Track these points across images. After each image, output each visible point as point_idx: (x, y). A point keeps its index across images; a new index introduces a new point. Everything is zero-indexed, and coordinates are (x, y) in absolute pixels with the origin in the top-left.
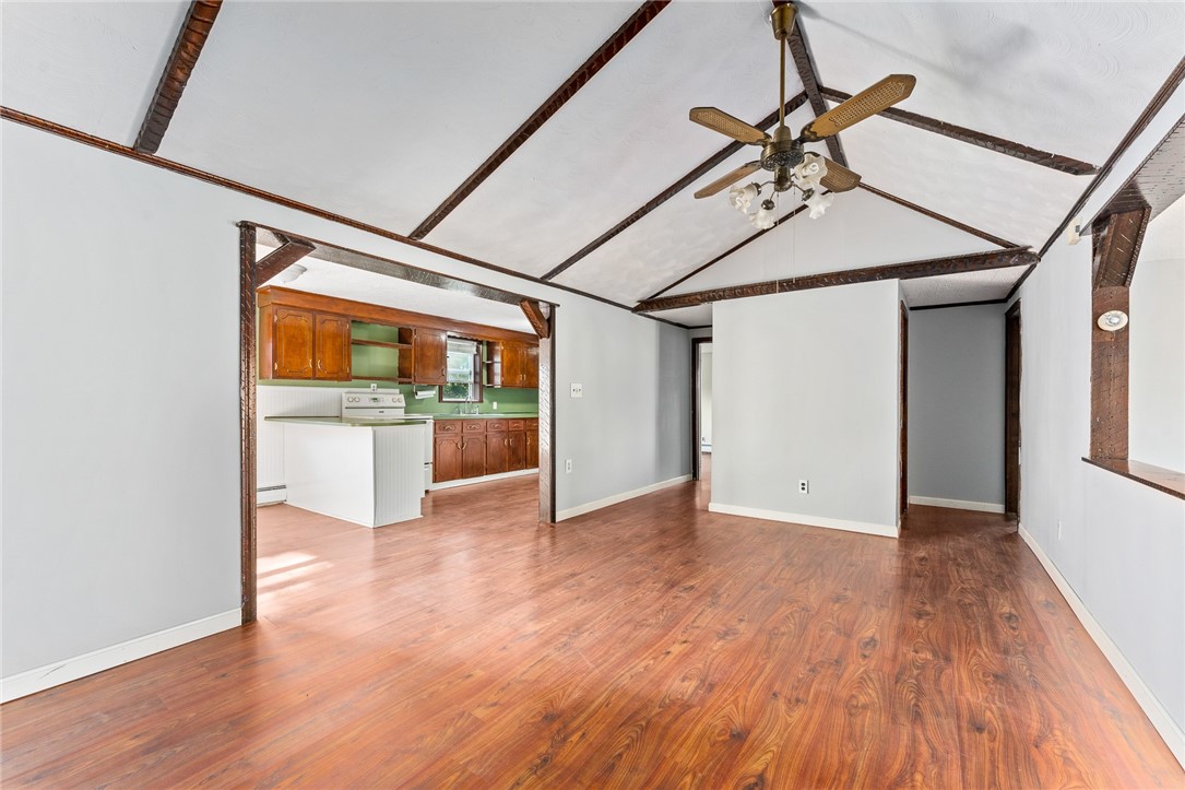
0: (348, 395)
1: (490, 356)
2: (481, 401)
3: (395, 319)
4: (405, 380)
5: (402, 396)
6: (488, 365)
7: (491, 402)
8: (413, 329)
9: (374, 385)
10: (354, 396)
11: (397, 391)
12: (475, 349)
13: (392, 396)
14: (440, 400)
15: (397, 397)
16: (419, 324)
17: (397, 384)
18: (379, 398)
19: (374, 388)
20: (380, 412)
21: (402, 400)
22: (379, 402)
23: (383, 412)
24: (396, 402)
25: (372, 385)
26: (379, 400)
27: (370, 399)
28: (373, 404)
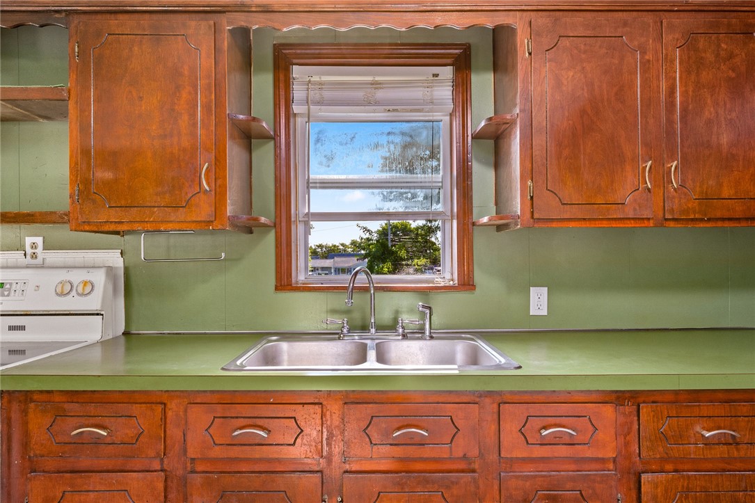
18: (11, 284)
19: (34, 251)
20: (11, 328)
21: (93, 287)
22: (8, 295)
23: (22, 328)
24: (71, 296)
25: (29, 241)
26: (9, 290)
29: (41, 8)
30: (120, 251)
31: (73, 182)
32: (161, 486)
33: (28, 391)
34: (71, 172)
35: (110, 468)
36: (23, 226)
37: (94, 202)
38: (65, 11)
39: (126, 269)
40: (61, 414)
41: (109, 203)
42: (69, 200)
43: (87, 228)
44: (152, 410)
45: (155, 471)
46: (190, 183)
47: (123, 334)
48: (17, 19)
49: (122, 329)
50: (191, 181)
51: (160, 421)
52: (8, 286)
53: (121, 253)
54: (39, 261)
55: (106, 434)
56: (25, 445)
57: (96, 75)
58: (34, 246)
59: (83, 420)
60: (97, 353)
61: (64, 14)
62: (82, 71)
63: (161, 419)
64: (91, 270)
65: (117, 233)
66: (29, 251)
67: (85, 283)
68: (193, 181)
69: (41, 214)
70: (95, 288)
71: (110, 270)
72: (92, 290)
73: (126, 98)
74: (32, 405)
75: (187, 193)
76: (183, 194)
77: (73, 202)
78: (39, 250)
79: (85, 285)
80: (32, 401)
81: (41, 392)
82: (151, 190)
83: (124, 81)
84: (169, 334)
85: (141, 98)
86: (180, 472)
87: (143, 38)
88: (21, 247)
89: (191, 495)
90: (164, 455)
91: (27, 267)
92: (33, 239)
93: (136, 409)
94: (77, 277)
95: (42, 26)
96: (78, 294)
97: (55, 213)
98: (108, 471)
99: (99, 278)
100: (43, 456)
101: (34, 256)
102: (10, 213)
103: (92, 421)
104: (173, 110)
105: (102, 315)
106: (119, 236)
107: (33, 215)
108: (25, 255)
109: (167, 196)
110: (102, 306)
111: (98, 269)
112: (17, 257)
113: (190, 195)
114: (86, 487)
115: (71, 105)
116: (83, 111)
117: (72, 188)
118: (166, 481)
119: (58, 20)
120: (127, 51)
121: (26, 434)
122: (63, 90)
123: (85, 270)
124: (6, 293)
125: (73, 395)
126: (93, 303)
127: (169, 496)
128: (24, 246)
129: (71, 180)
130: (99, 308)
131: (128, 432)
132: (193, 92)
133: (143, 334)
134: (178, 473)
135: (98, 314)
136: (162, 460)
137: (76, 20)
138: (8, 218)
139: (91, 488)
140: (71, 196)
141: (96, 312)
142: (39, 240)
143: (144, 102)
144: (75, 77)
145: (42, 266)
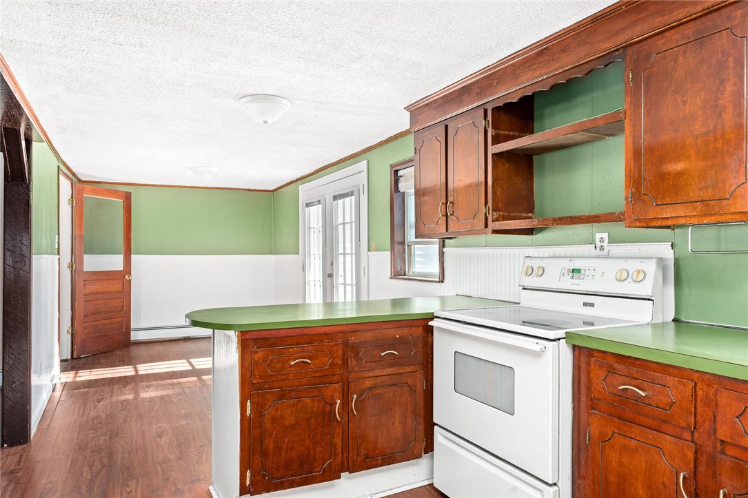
13: (622, 266)
18: (585, 270)
19: (602, 244)
20: (585, 304)
21: (645, 275)
22: (583, 279)
23: (592, 305)
24: (627, 282)
25: (598, 236)
26: (584, 274)
27: (566, 270)
28: (568, 283)
29: (605, 53)
30: (670, 243)
31: (627, 187)
32: (691, 455)
33: (590, 349)
34: (626, 179)
35: (647, 425)
36: (594, 224)
37: (644, 202)
38: (622, 47)
39: (677, 261)
40: (611, 371)
41: (656, 201)
42: (624, 202)
43: (638, 224)
44: (684, 385)
45: (686, 440)
46: (735, 174)
47: (673, 320)
48: (588, 67)
49: (672, 316)
50: (736, 172)
51: (690, 397)
52: (583, 272)
53: (672, 246)
54: (605, 253)
55: (644, 395)
56: (589, 388)
57: (645, 93)
59: (627, 379)
60: (648, 332)
61: (621, 50)
62: (634, 94)
63: (692, 395)
64: (644, 260)
65: (668, 227)
66: (598, 244)
67: (639, 272)
68: (738, 172)
69: (604, 215)
70: (647, 277)
71: (661, 261)
72: (644, 277)
73: (672, 106)
74: (593, 359)
75: (731, 185)
76: (727, 187)
77: (628, 204)
78: (606, 244)
79: (638, 273)
80: (593, 356)
81: (599, 351)
82: (694, 186)
83: (670, 90)
84: (718, 326)
85: (685, 103)
86: (709, 449)
87: (687, 46)
88: (593, 242)
89: (720, 474)
90: (695, 428)
91: (597, 257)
92: (601, 234)
93: (670, 380)
94: (633, 266)
95: (605, 66)
96: (633, 280)
97: (614, 213)
98: (646, 427)
99: (651, 268)
100: (599, 400)
101: (602, 248)
102: (584, 216)
103: (634, 382)
104: (717, 106)
105: (653, 300)
106: (670, 230)
107: (598, 217)
108: (596, 247)
109: (710, 190)
110: (652, 293)
111: (650, 260)
112: (589, 249)
113: (734, 187)
114: (628, 434)
115: (627, 123)
116: (636, 126)
117: (627, 192)
118: (696, 452)
119: (618, 57)
120: (673, 63)
121: (589, 380)
122: (620, 112)
123: (639, 260)
124: (582, 277)
125: (621, 358)
126: (645, 289)
127: (699, 468)
128: (595, 240)
129: (626, 185)
130: (650, 294)
131: (663, 399)
132: (738, 82)
133: (692, 323)
134: (708, 450)
135: (649, 300)
136: (692, 432)
137: (630, 50)
138: (583, 219)
139: (632, 436)
140: (626, 199)
141: (648, 298)
142: (605, 236)
143: (687, 105)
144: (629, 99)
145: (607, 257)
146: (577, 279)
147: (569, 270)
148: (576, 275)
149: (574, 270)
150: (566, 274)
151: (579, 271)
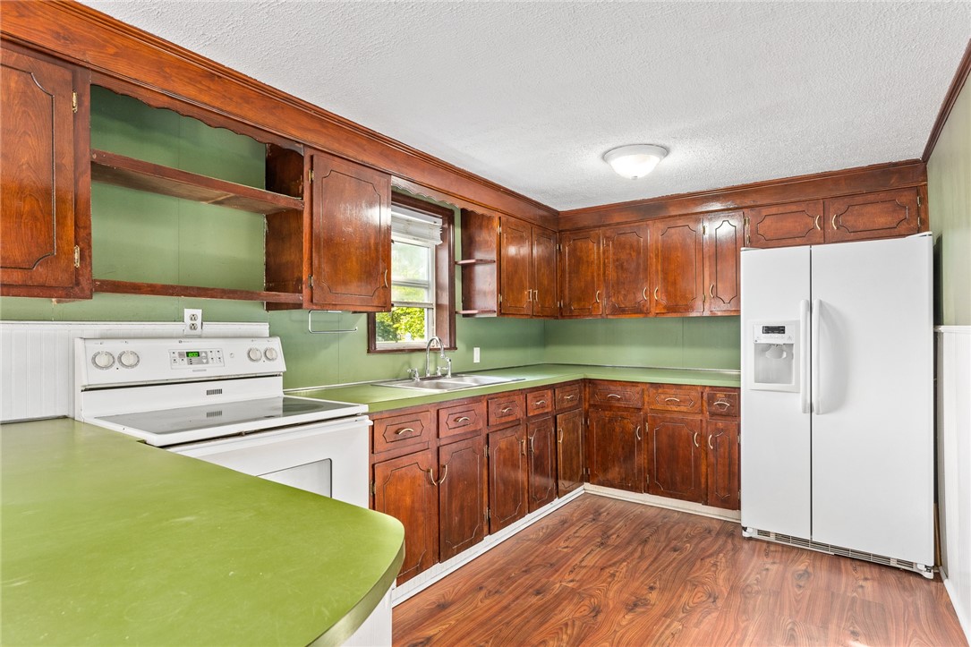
0: (95, 347)
1: (469, 246)
2: (453, 347)
3: (253, 115)
4: (284, 297)
5: (276, 344)
6: (464, 266)
7: (470, 348)
8: (306, 154)
9: (192, 311)
10: (116, 347)
11: (264, 328)
12: (438, 233)
13: (248, 344)
14: (371, 349)
15: (261, 345)
16: (320, 141)
17: (260, 310)
18: (206, 353)
19: (193, 322)
20: (209, 393)
21: (276, 353)
22: (207, 363)
23: (220, 391)
24: (261, 361)
25: (188, 313)
26: (206, 358)
27: (177, 355)
28: (186, 371)
29: (291, 138)
37: (323, 289)
52: (204, 354)
54: (198, 332)
58: (193, 317)
61: (302, 145)
66: (188, 322)
67: (270, 351)
70: (279, 354)
78: (199, 321)
87: (351, 179)
88: (180, 319)
96: (267, 359)
101: (193, 327)
114: (400, 466)
119: (299, 149)
120: (343, 185)
124: (205, 361)
128: (182, 317)
135: (279, 375)
137: (309, 151)
142: (199, 312)
145: (201, 336)
146: (198, 363)
147: (181, 354)
148: (195, 359)
149: (188, 353)
150: (178, 360)
151: (198, 354)
